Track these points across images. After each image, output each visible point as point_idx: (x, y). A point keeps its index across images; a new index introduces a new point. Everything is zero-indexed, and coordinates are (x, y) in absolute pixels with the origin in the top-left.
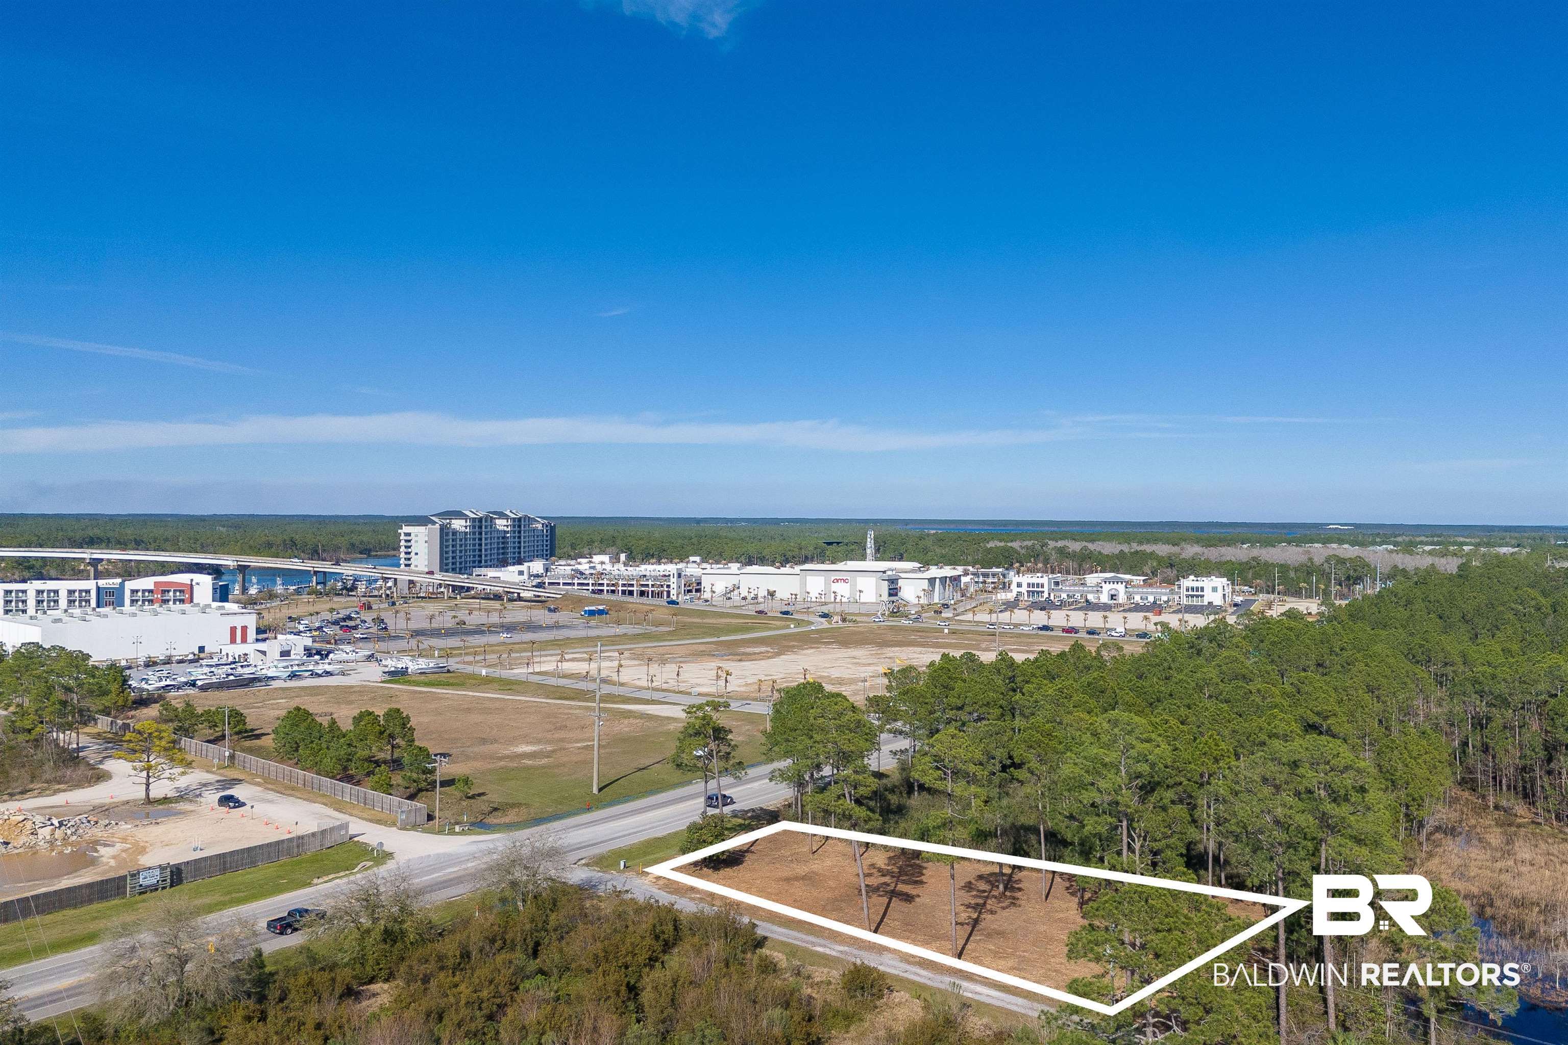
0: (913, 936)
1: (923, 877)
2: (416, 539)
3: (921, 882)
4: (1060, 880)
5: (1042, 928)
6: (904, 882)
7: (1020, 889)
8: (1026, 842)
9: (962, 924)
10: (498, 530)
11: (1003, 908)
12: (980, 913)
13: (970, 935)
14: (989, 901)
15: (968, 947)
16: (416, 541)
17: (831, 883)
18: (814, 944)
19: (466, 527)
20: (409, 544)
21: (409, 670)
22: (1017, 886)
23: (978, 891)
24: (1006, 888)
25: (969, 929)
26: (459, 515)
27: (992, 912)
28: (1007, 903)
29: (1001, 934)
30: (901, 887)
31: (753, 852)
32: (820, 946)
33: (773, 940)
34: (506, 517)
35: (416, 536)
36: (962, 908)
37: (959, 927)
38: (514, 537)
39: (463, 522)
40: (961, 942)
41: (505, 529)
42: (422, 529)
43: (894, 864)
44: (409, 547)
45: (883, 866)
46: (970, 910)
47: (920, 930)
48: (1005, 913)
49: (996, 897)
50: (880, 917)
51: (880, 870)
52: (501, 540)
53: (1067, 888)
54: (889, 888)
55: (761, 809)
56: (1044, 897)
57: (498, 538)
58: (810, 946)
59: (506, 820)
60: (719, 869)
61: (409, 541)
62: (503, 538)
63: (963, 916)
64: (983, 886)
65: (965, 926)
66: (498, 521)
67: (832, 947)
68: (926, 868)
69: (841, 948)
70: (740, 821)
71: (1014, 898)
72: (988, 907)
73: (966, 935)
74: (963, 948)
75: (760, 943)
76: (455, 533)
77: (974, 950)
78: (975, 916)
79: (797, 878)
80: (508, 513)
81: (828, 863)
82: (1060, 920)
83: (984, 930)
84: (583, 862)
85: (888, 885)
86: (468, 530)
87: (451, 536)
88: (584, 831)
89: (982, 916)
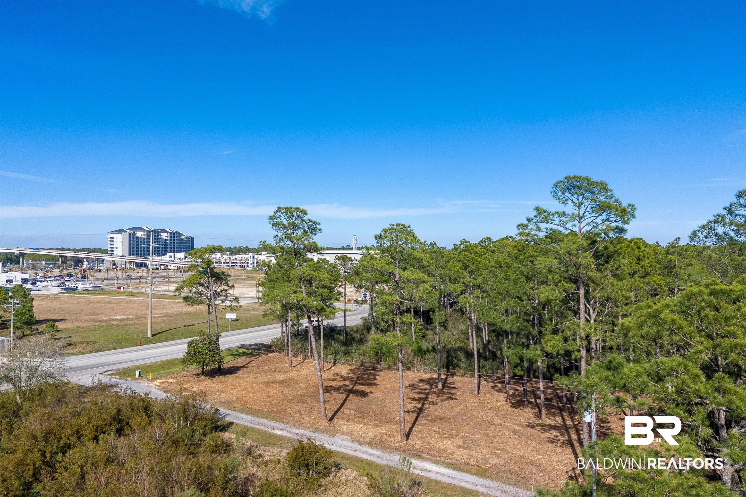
0: (365, 421)
1: (376, 381)
2: (116, 240)
3: (375, 384)
4: (485, 382)
5: (479, 415)
6: (360, 384)
7: (454, 388)
8: (456, 357)
9: (408, 412)
10: (162, 239)
11: (443, 401)
12: (423, 404)
13: (416, 420)
14: (430, 396)
15: (415, 429)
16: (117, 242)
17: (302, 386)
18: (274, 428)
19: (144, 235)
20: (112, 243)
21: (79, 288)
22: (451, 386)
23: (421, 389)
24: (443, 386)
25: (415, 415)
26: (141, 229)
27: (433, 403)
28: (445, 397)
29: (444, 419)
30: (358, 387)
31: (247, 367)
32: (278, 429)
33: (237, 424)
34: (167, 232)
35: (116, 239)
36: (408, 400)
37: (406, 414)
38: (171, 243)
39: (142, 233)
40: (408, 426)
41: (166, 238)
42: (119, 235)
43: (354, 373)
44: (113, 244)
45: (345, 375)
46: (415, 402)
47: (372, 416)
48: (445, 404)
49: (435, 393)
50: (337, 407)
51: (342, 377)
52: (164, 244)
53: (493, 387)
54: (348, 388)
55: (262, 344)
56: (476, 391)
57: (162, 242)
58: (269, 430)
59: (75, 351)
60: (214, 377)
61: (113, 241)
62: (165, 243)
63: (410, 406)
64: (423, 386)
65: (411, 413)
66: (162, 234)
67: (290, 430)
68: (379, 375)
69: (297, 431)
70: (245, 351)
71: (451, 394)
72: (430, 400)
73: (413, 420)
74: (410, 430)
75: (224, 428)
76: (137, 238)
77: (420, 432)
78: (420, 406)
79: (275, 383)
80: (168, 230)
81: (303, 372)
82: (493, 409)
83: (428, 416)
84: (109, 373)
85: (347, 386)
86: (145, 237)
87: (135, 240)
88: (124, 355)
89: (426, 406)
